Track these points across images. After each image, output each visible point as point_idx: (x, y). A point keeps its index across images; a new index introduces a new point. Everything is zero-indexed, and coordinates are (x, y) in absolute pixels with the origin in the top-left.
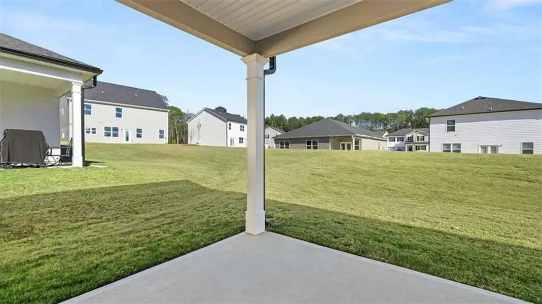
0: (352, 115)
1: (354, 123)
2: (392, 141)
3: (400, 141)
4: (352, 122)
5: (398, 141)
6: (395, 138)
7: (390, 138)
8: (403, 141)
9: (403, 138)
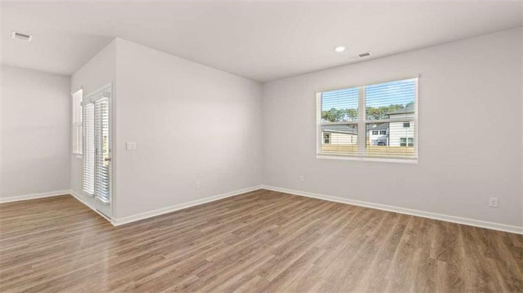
0: (345, 109)
1: (346, 116)
2: (375, 134)
3: (383, 134)
4: (343, 115)
5: (381, 134)
6: (377, 131)
7: (373, 132)
8: (385, 134)
9: (385, 131)
